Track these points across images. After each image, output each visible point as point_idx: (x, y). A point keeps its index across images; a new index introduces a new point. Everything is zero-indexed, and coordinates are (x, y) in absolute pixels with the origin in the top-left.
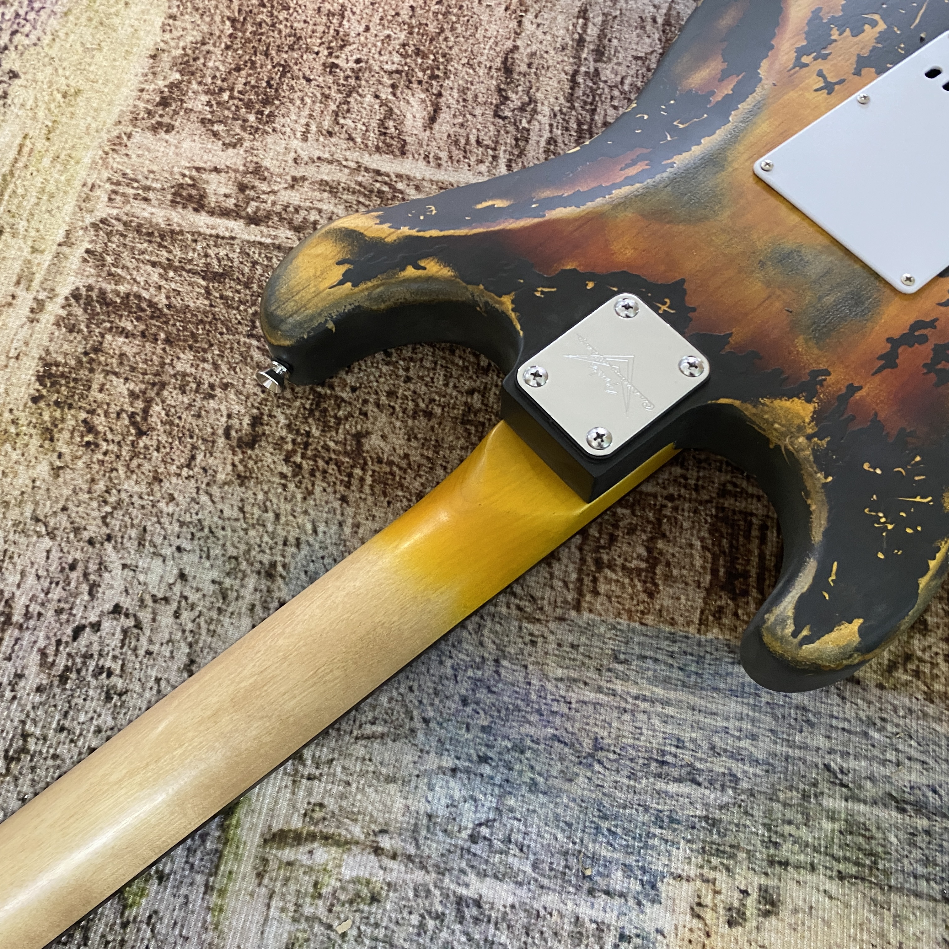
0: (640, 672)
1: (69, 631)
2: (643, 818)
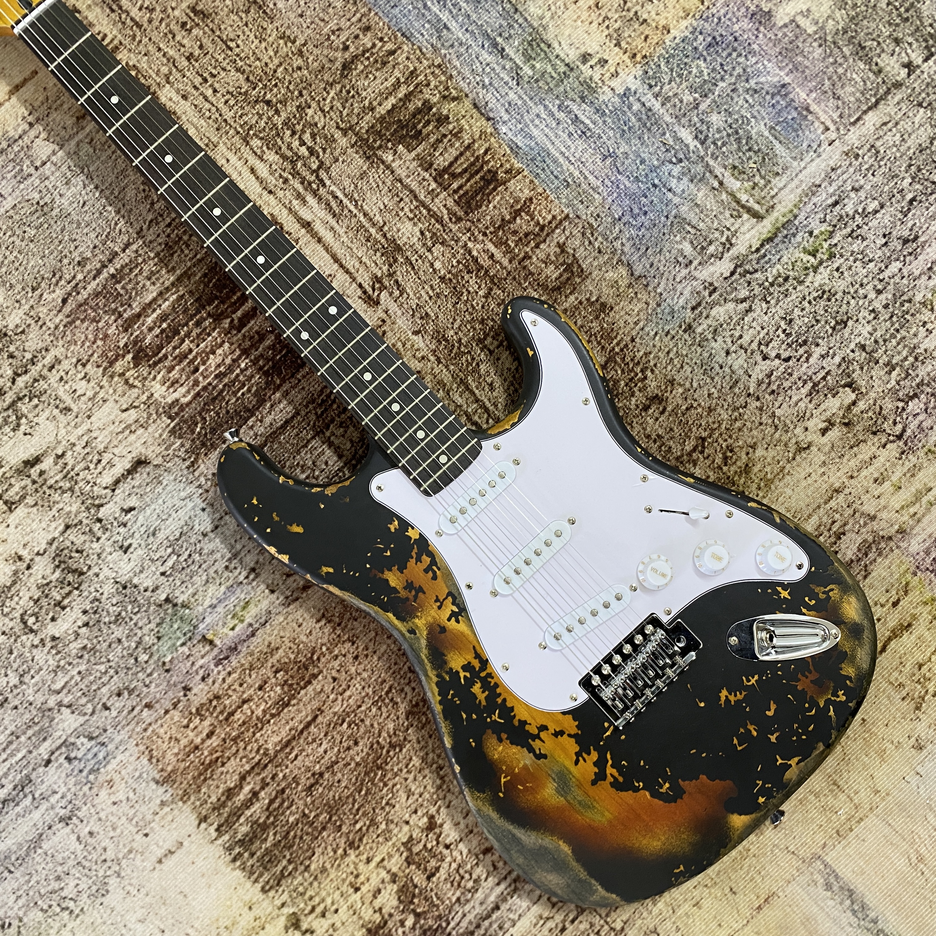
0: (562, 172)
1: (791, 363)
2: (609, 120)
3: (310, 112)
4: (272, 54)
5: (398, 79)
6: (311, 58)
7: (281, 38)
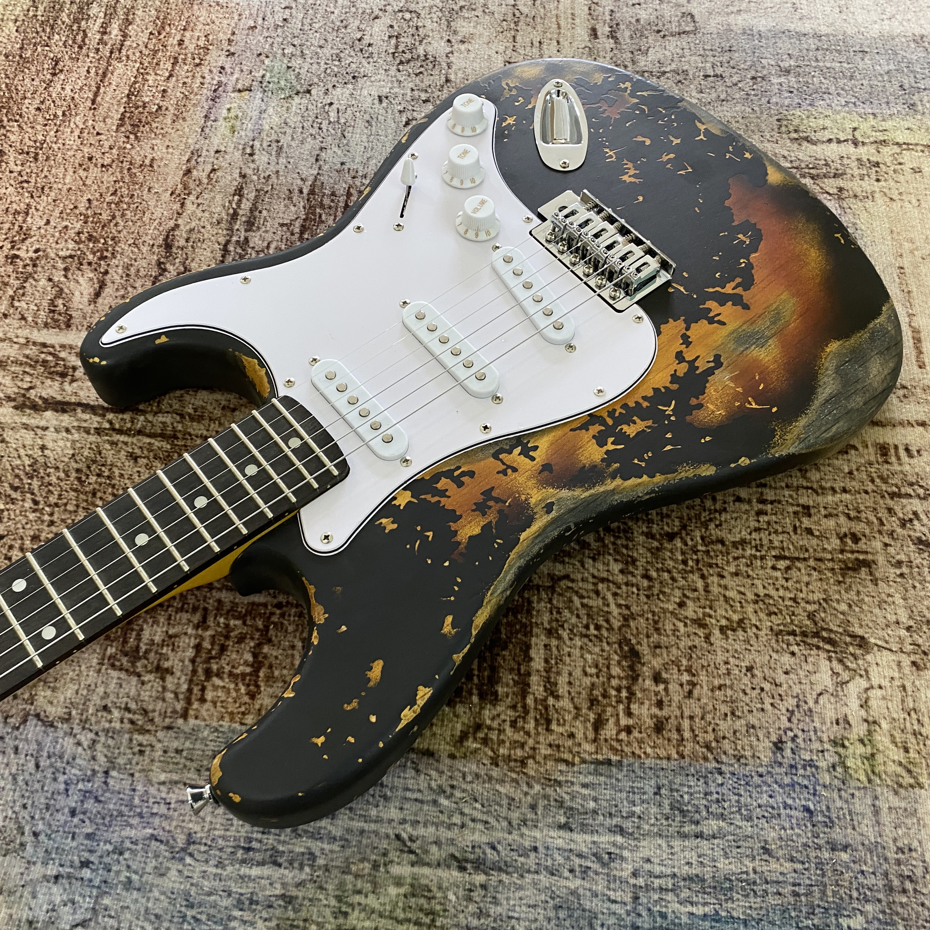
3: (616, 567)
4: (730, 594)
5: (557, 697)
6: (682, 629)
7: (741, 621)
